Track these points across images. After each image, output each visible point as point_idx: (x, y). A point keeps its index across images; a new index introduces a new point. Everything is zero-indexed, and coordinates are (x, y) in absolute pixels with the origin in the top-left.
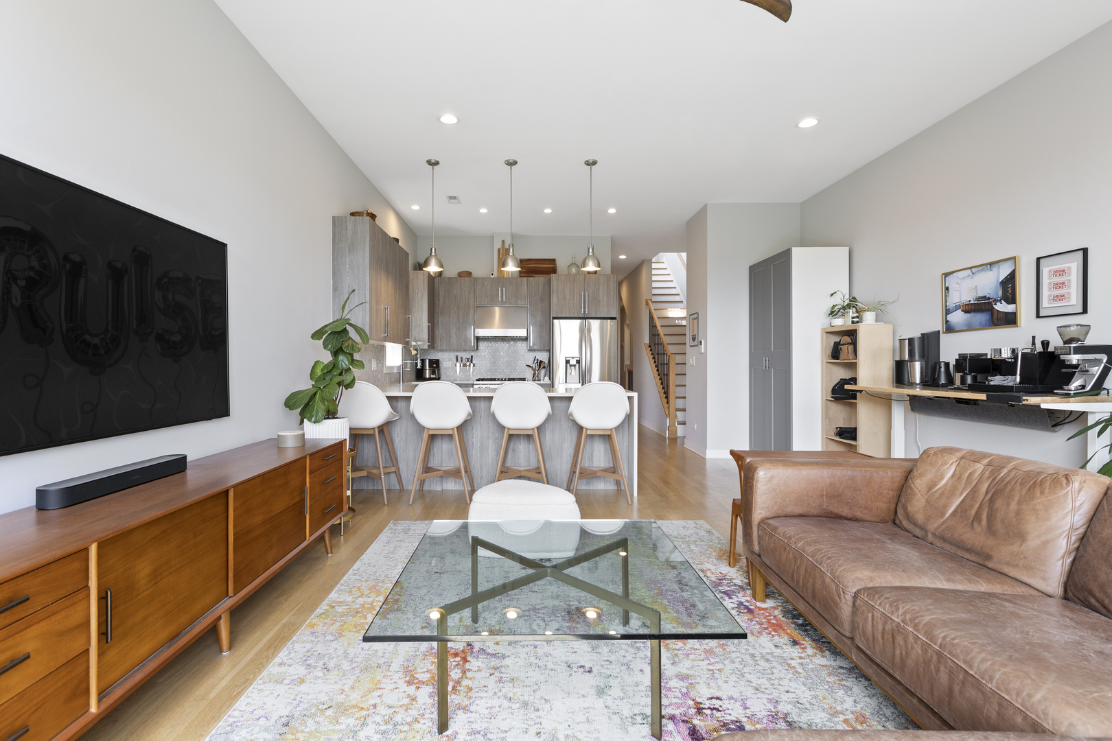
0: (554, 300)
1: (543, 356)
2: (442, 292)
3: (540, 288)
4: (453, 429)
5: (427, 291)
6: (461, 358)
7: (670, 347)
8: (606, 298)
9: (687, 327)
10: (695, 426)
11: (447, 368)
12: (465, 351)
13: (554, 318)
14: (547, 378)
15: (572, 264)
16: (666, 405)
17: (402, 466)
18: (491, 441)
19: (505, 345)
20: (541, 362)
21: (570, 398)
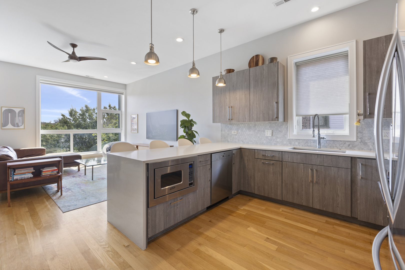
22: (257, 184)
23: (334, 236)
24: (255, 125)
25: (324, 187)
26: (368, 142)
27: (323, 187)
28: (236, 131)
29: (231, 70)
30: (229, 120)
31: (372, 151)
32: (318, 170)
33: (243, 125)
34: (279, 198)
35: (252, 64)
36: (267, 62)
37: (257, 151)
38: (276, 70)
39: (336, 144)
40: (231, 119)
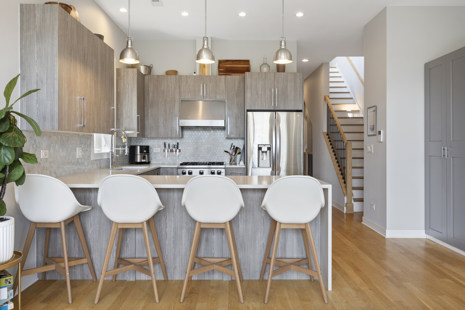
0: (248, 95)
1: (239, 144)
2: (151, 88)
3: (236, 85)
4: (142, 223)
5: (136, 86)
6: (169, 145)
7: (346, 135)
8: (293, 93)
9: (365, 120)
10: (374, 207)
11: (156, 153)
12: (172, 138)
13: (248, 111)
14: (242, 163)
15: (264, 64)
16: (343, 185)
17: (95, 256)
18: (184, 231)
19: (206, 134)
20: (237, 148)
21: (265, 190)
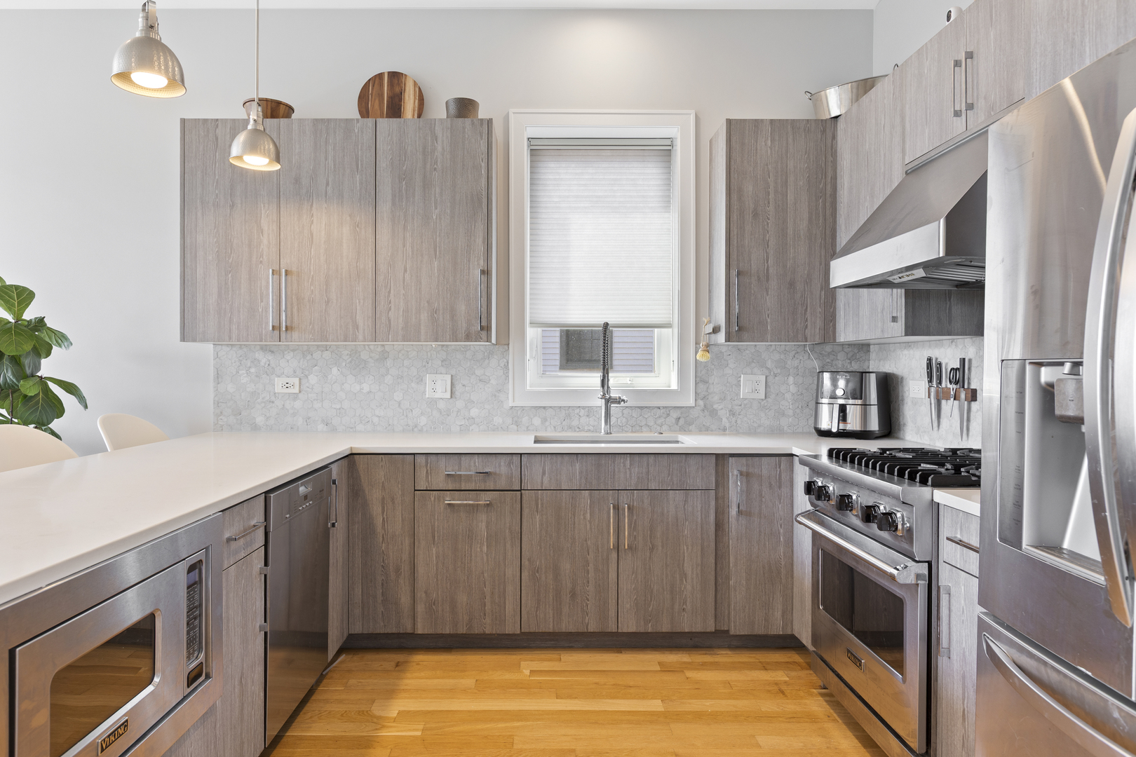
22: (424, 595)
23: (708, 705)
24: (384, 356)
25: (650, 558)
26: (720, 407)
27: (648, 559)
28: (296, 381)
29: (282, 108)
30: (277, 332)
31: (727, 432)
32: (633, 506)
33: (327, 354)
34: (511, 628)
35: (373, 104)
36: (438, 111)
37: (420, 460)
38: (484, 148)
39: (646, 417)
40: (286, 327)
